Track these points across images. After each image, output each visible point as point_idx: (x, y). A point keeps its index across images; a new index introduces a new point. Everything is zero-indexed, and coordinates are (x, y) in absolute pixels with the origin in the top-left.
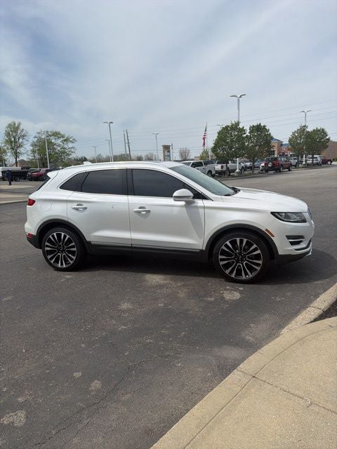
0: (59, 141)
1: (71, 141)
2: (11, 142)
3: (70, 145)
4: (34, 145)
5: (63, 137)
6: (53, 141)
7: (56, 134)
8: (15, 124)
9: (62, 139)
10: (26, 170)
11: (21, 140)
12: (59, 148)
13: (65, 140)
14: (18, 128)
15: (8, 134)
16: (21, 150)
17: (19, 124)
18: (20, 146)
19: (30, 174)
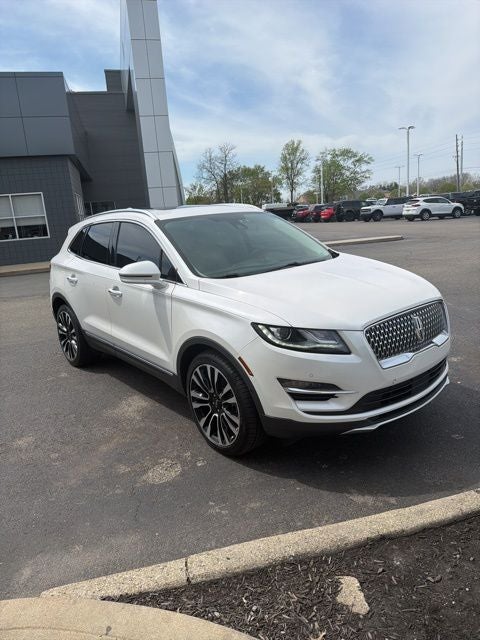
0: (349, 163)
1: (366, 162)
2: (287, 169)
3: (364, 167)
4: (317, 171)
5: (355, 156)
6: (342, 162)
7: (346, 153)
8: (293, 143)
9: (353, 159)
10: (291, 207)
11: (299, 166)
12: (348, 173)
13: (357, 161)
14: (297, 148)
15: (284, 159)
16: (299, 179)
17: (300, 142)
18: (299, 174)
19: (295, 212)
